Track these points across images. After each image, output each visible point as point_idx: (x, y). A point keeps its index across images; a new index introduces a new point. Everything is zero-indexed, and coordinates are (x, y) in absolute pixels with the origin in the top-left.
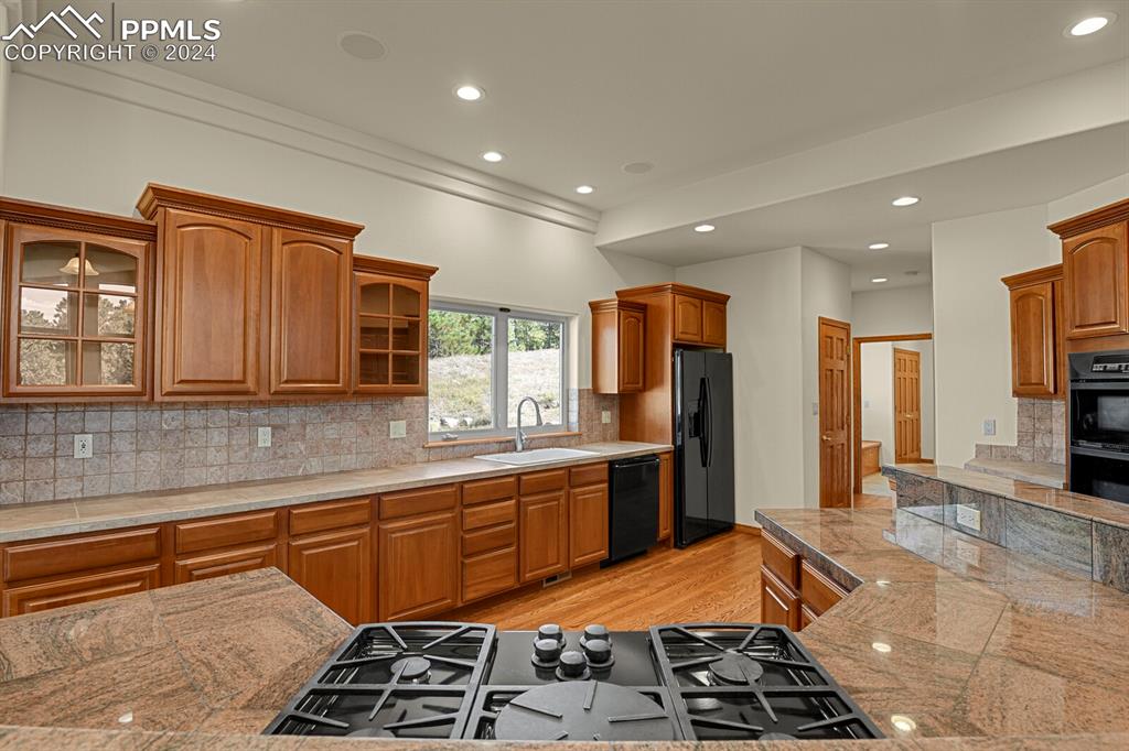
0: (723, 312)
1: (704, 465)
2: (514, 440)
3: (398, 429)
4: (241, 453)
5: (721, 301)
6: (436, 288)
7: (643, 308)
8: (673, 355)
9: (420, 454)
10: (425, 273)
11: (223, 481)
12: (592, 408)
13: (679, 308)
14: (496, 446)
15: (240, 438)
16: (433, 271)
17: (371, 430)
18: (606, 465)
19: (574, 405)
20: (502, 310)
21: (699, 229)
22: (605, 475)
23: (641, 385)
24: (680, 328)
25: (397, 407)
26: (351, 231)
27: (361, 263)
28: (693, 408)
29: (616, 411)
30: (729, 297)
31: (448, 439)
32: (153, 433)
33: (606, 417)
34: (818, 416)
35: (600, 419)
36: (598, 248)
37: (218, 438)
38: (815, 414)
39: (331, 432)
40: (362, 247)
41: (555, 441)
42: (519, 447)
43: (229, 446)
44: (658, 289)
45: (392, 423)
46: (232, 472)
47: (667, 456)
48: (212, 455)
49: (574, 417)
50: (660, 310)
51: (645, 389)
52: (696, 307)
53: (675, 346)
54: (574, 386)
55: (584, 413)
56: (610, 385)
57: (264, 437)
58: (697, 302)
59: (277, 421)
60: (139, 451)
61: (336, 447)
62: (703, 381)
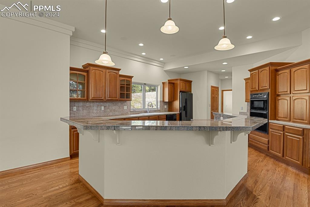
0: (191, 84)
1: (186, 117)
2: (147, 111)
3: (125, 107)
4: (99, 111)
5: (190, 82)
6: (133, 80)
7: (174, 84)
8: (180, 94)
9: (129, 113)
10: (131, 77)
11: (96, 116)
12: (163, 105)
13: (181, 84)
14: (143, 112)
15: (99, 109)
16: (133, 77)
17: (120, 107)
18: (166, 116)
19: (159, 104)
20: (144, 84)
21: (185, 67)
22: (165, 118)
23: (173, 99)
24: (181, 88)
25: (125, 103)
26: (119, 70)
27: (121, 76)
28: (184, 105)
29: (168, 105)
30: (192, 81)
31: (134, 110)
32: (85, 107)
33: (166, 107)
34: (210, 107)
35: (164, 107)
36: (164, 71)
37: (95, 108)
38: (210, 106)
39: (114, 108)
40: (121, 73)
41: (155, 111)
42: (148, 112)
43: (97, 110)
44: (177, 80)
45: (124, 106)
46: (98, 115)
47: (178, 115)
48: (94, 111)
49: (159, 107)
50: (177, 84)
51: (174, 101)
52: (185, 83)
53: (180, 92)
54: (159, 100)
55: (161, 106)
56: (167, 100)
57: (103, 108)
58: (185, 82)
59: (105, 105)
60: (83, 110)
61: (114, 110)
62: (186, 99)
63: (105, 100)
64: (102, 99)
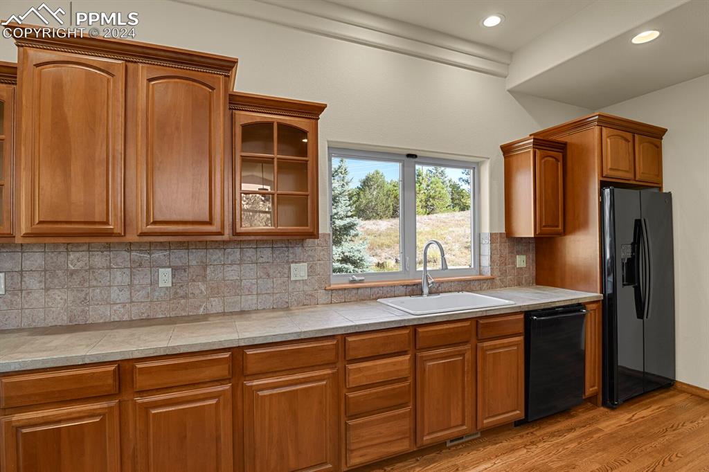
0: (658, 148)
1: (640, 314)
2: (420, 284)
3: (300, 271)
4: (143, 293)
5: (655, 134)
6: (328, 130)
7: (562, 147)
8: (601, 194)
9: (322, 296)
10: (313, 111)
11: (126, 318)
12: (506, 252)
13: (608, 142)
14: (403, 289)
15: (142, 278)
16: (320, 108)
17: (271, 272)
18: (522, 316)
19: (486, 249)
20: (409, 156)
21: (636, 40)
23: (560, 228)
24: (608, 164)
25: (298, 250)
26: (226, 66)
28: (625, 253)
29: (532, 255)
30: (664, 131)
31: (353, 281)
32: (60, 273)
33: (521, 261)
35: (514, 262)
36: (509, 91)
37: (120, 277)
39: (232, 273)
41: (466, 285)
42: (426, 290)
43: (131, 285)
44: (580, 125)
45: (293, 265)
46: (135, 310)
47: (594, 306)
48: (114, 294)
49: (486, 261)
50: (583, 151)
51: (565, 232)
52: (627, 140)
53: (603, 185)
54: (486, 230)
55: (497, 257)
56: (526, 227)
57: (165, 277)
58: (629, 136)
59: (178, 263)
60: (47, 289)
61: (237, 288)
62: (638, 224)
63: (132, 237)
64: (110, 234)
